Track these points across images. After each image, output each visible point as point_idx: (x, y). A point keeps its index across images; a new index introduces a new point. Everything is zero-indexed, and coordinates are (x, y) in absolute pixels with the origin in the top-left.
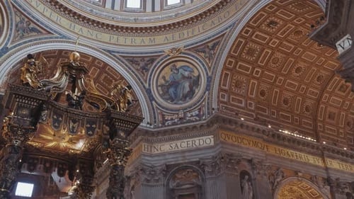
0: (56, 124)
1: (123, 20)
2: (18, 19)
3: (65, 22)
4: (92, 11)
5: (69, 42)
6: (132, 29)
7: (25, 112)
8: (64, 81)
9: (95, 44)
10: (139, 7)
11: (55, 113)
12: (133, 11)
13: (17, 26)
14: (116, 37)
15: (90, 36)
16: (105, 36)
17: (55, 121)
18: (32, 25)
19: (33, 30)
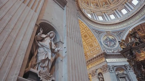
0: (139, 52)
1: (138, 9)
2: (116, 34)
3: (125, 24)
4: (128, 16)
5: (131, 27)
6: (142, 8)
7: (129, 55)
8: (133, 39)
9: (137, 22)
10: (138, 2)
11: (136, 49)
12: (138, 4)
13: (117, 35)
14: (140, 14)
15: (134, 21)
16: (137, 17)
17: (138, 51)
18: (120, 32)
19: (121, 33)
